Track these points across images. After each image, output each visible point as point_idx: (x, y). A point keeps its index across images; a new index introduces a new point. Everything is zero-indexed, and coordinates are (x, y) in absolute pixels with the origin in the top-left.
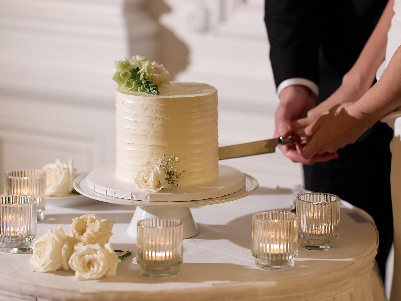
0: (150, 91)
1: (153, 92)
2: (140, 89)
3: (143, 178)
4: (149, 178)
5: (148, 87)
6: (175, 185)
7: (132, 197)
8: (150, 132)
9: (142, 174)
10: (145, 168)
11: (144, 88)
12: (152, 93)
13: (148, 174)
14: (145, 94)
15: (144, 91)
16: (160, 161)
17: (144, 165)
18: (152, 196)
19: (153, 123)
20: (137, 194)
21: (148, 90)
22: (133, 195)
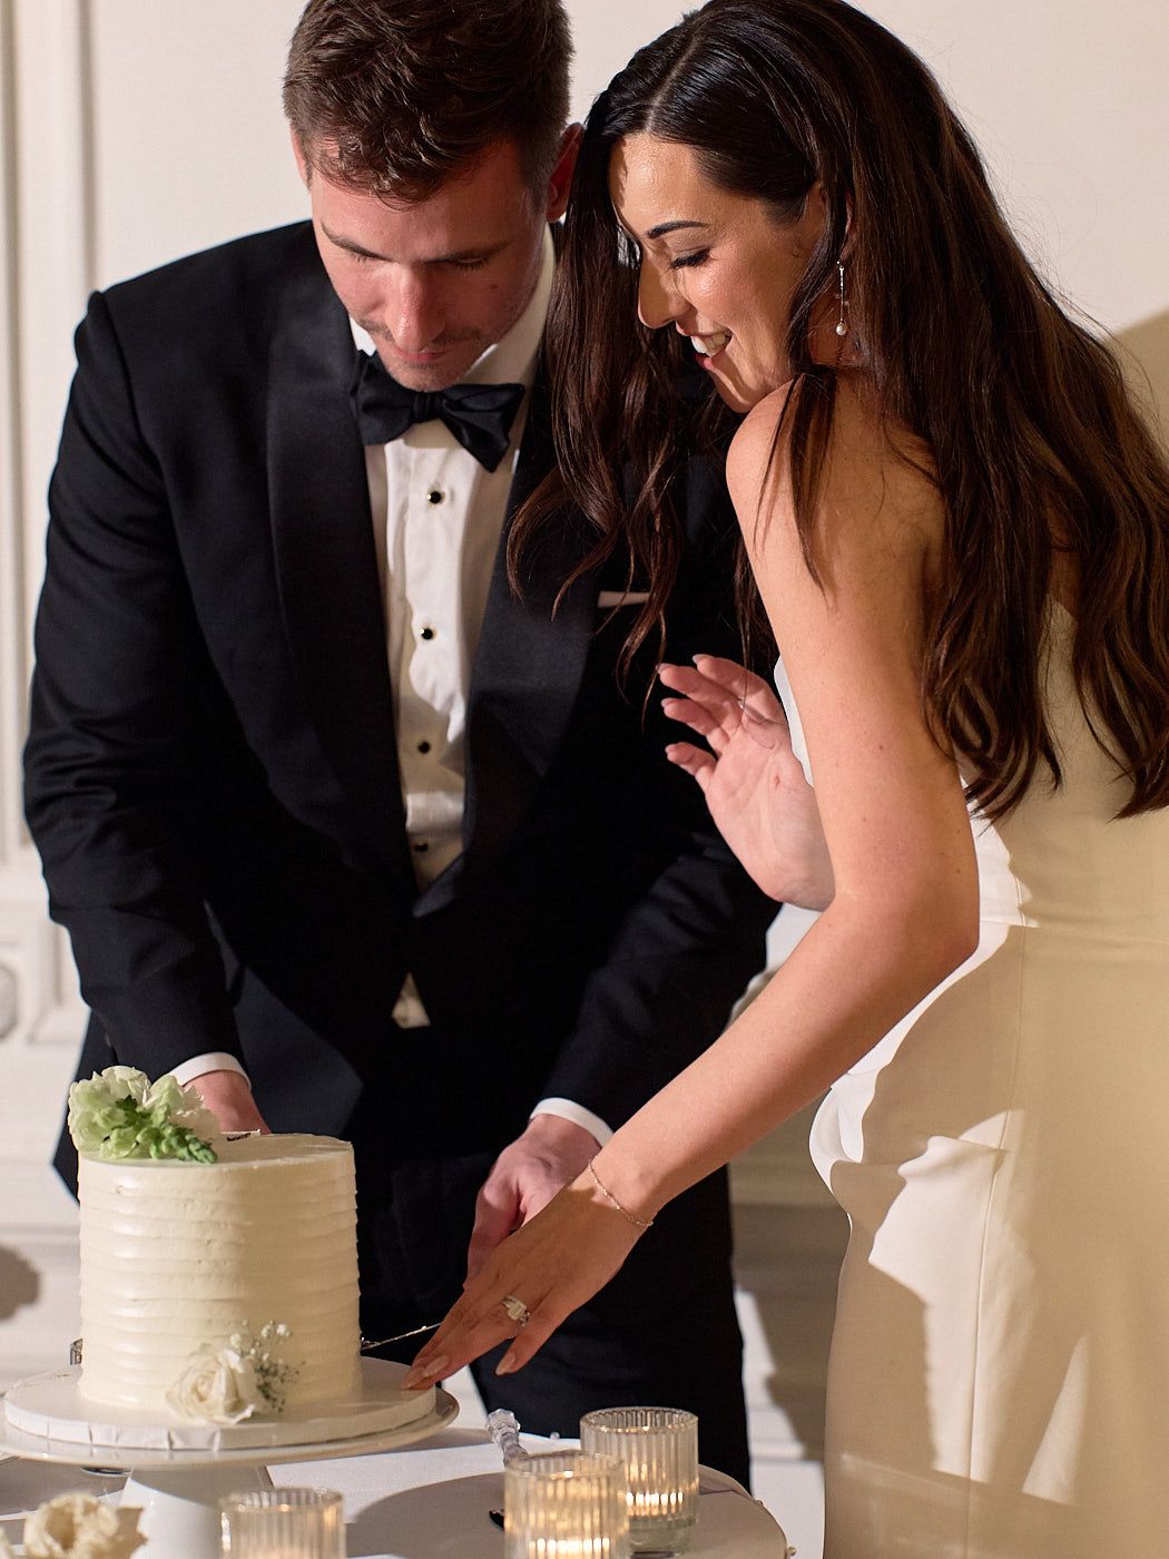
0: (190, 1153)
1: (200, 1155)
2: (158, 1150)
3: (195, 1389)
4: (210, 1387)
5: (183, 1143)
6: (279, 1404)
7: (171, 1443)
8: (200, 1262)
9: (190, 1379)
10: (197, 1362)
11: (170, 1147)
12: (196, 1159)
13: (208, 1377)
14: (176, 1162)
15: (171, 1154)
16: (235, 1339)
17: (193, 1355)
18: (226, 1433)
19: (208, 1237)
20: (183, 1434)
21: (183, 1152)
22: (173, 1436)
